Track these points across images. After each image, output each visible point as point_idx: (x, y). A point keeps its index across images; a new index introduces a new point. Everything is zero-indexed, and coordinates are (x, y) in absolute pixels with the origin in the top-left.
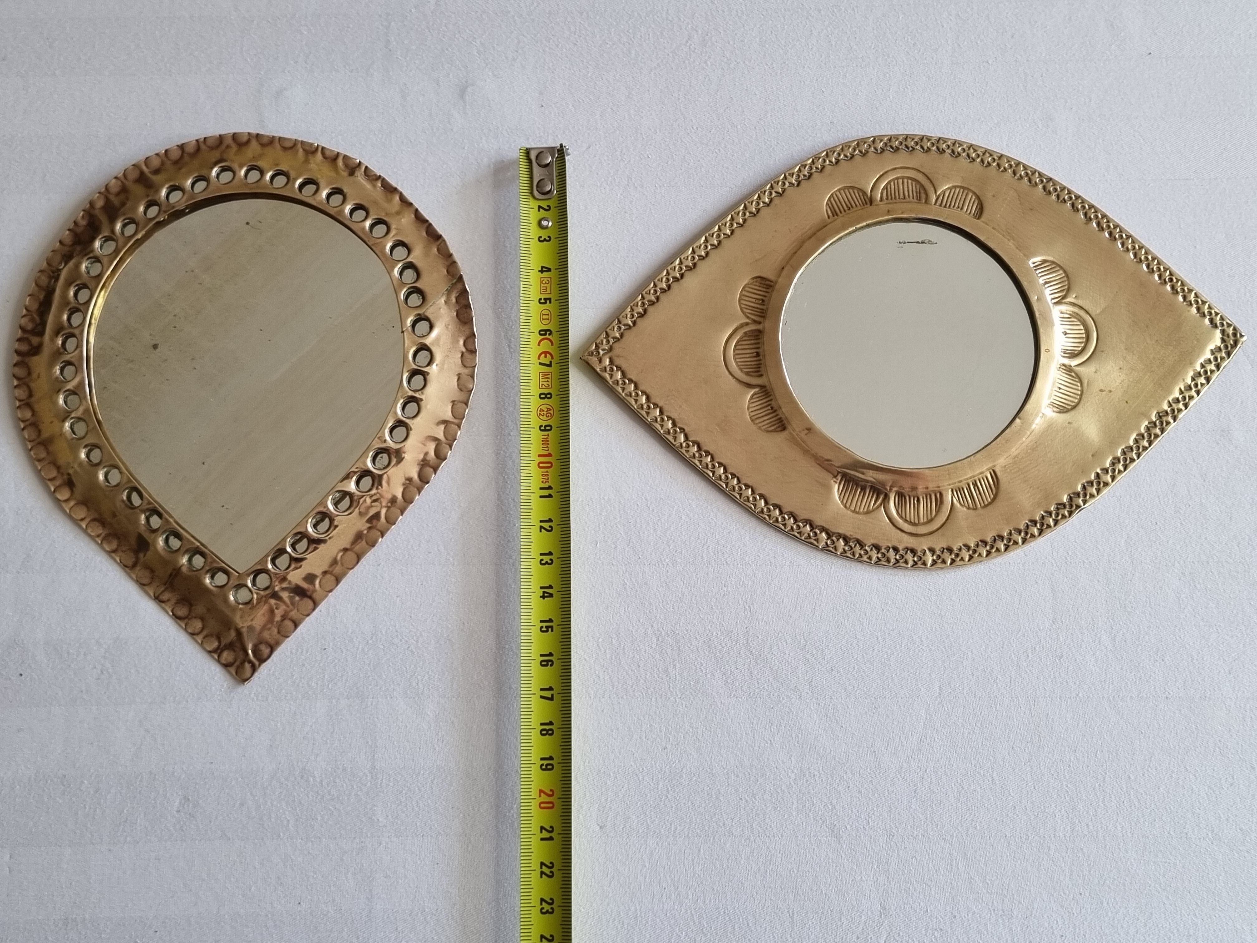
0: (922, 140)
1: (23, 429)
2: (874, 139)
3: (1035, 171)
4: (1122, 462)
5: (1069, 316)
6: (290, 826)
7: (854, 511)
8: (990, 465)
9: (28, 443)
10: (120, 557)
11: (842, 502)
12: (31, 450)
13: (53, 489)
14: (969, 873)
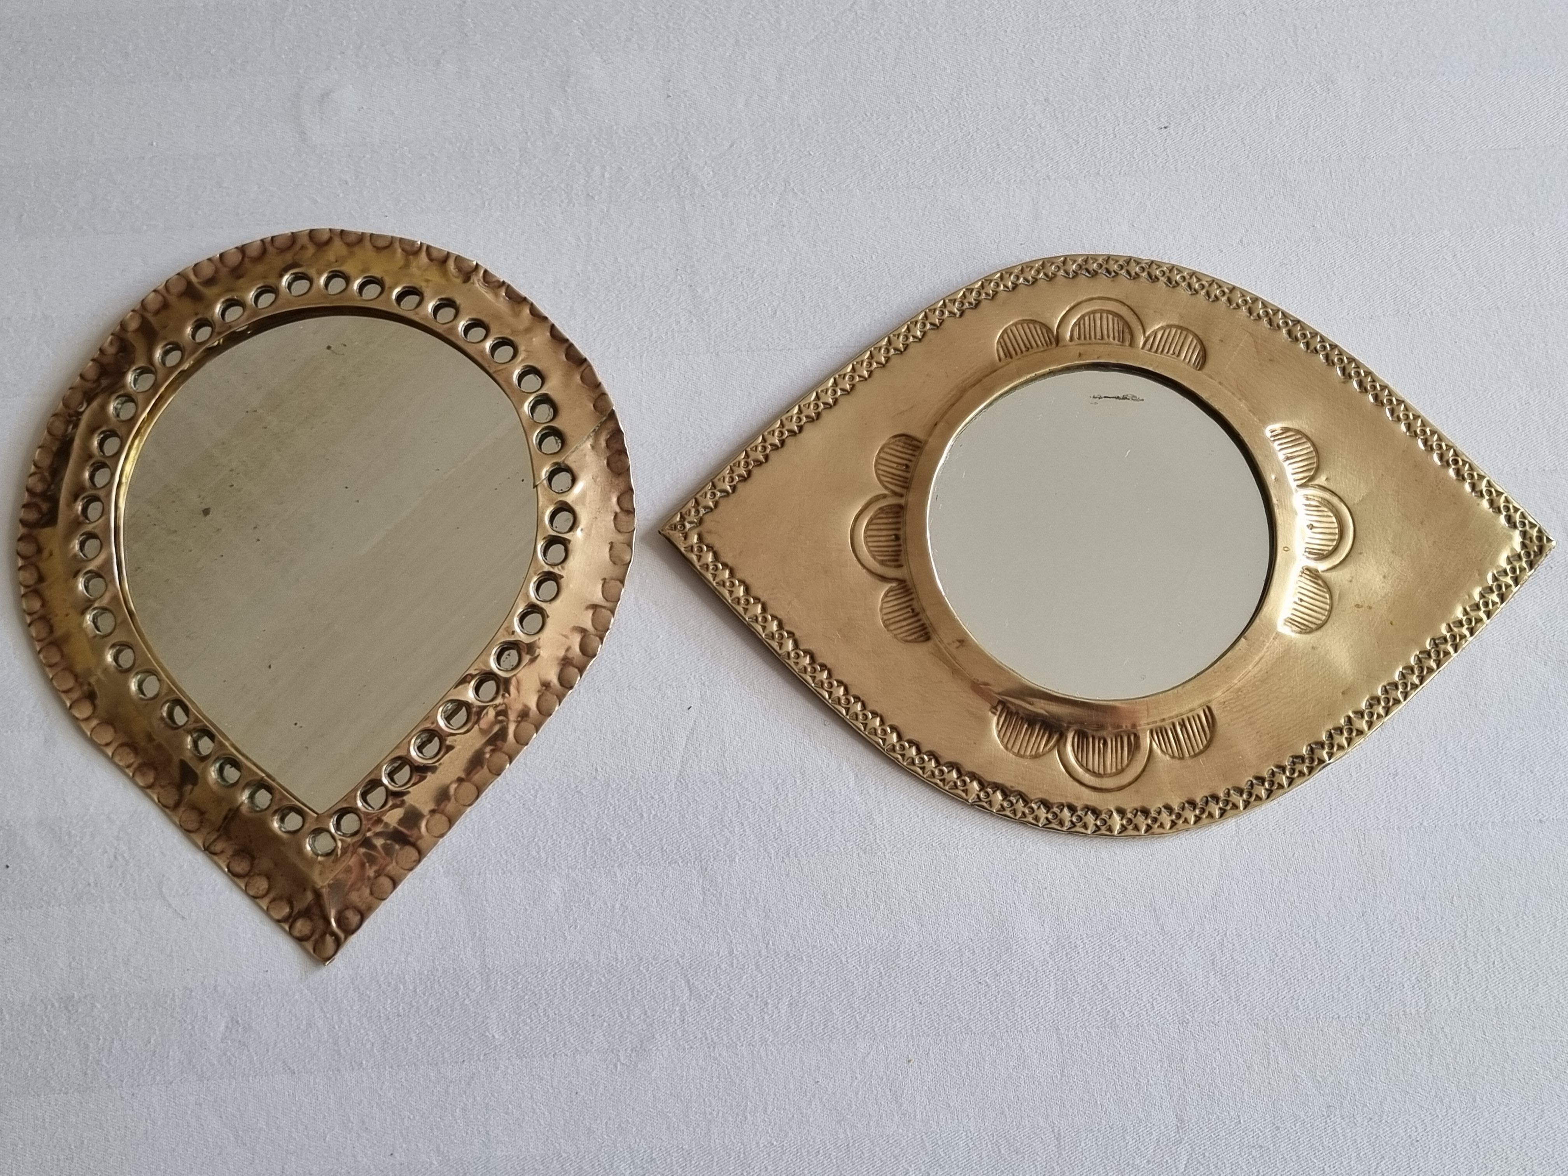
0: (1107, 260)
1: (30, 625)
2: (1045, 262)
3: (1278, 310)
4: (1383, 704)
5: (1318, 504)
7: (1018, 754)
8: (1203, 700)
9: (36, 643)
10: (158, 793)
11: (1002, 742)
13: (68, 704)
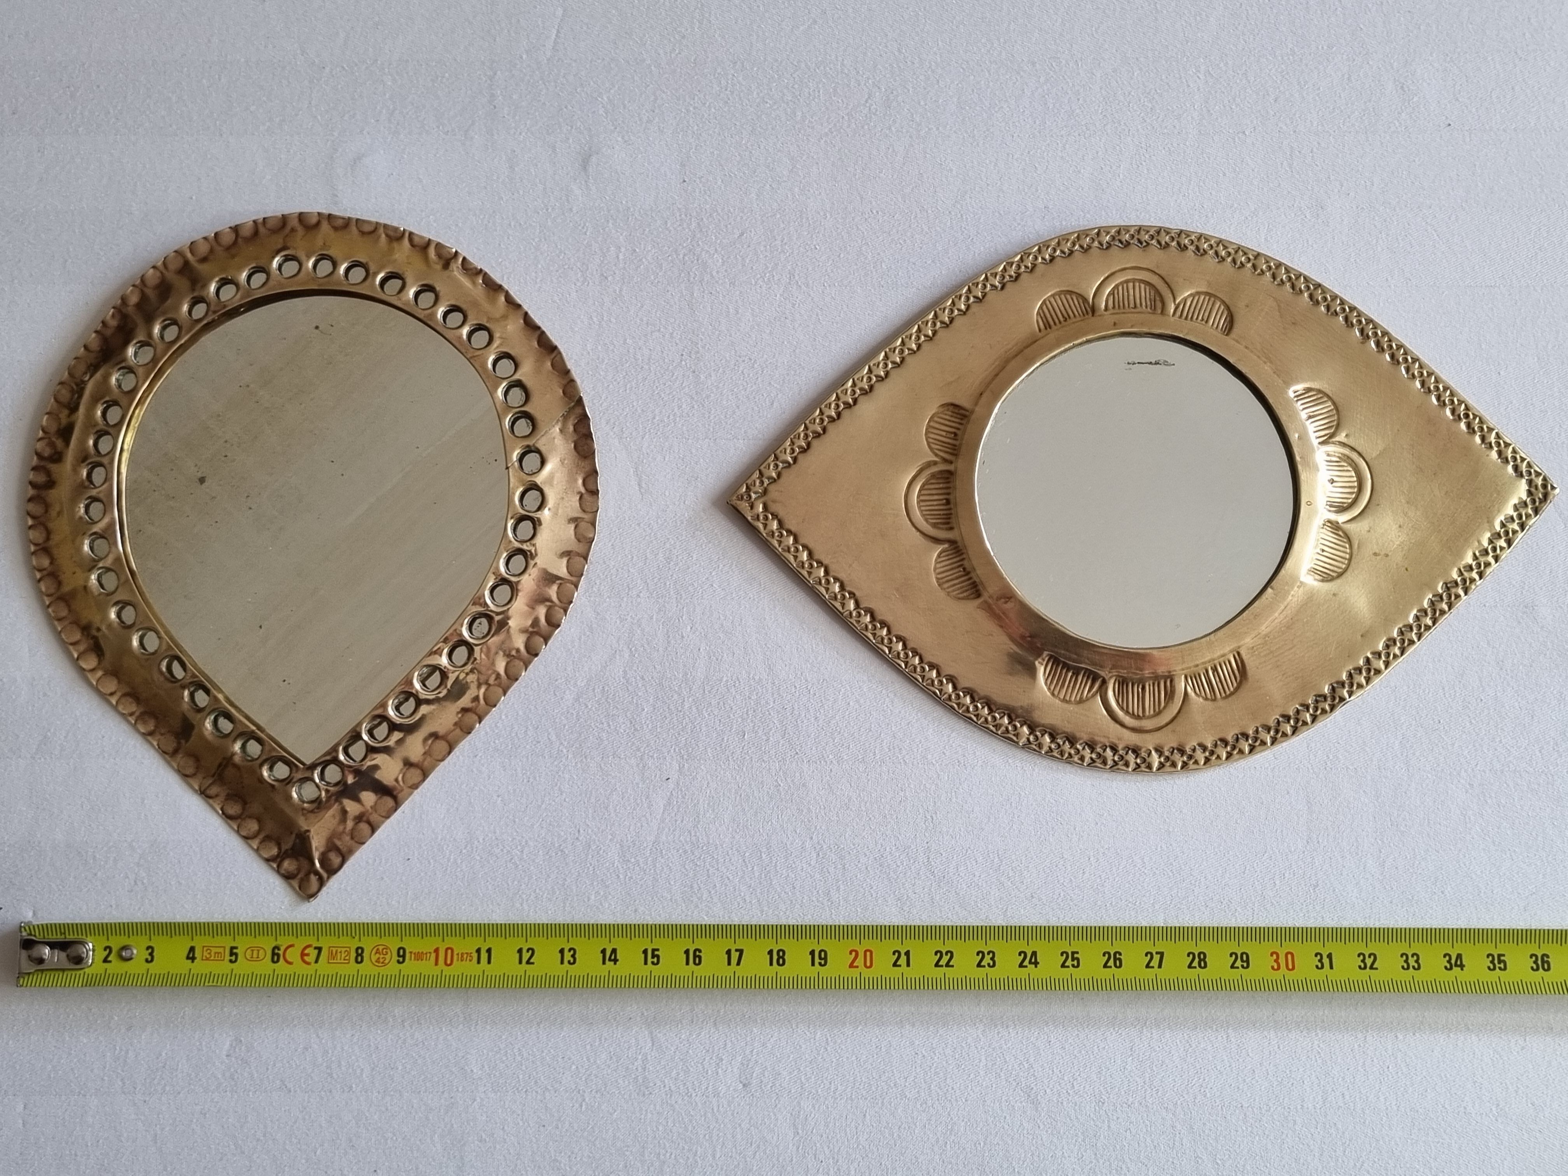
0: (1158, 232)
1: (39, 581)
2: (1099, 231)
3: (1300, 275)
4: (1398, 644)
5: (1338, 459)
6: (364, 1076)
7: (1064, 700)
8: (1233, 646)
9: (46, 598)
10: (159, 741)
11: (1049, 689)
12: (48, 606)
13: (76, 656)
14: (1195, 1151)
